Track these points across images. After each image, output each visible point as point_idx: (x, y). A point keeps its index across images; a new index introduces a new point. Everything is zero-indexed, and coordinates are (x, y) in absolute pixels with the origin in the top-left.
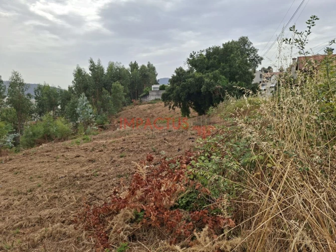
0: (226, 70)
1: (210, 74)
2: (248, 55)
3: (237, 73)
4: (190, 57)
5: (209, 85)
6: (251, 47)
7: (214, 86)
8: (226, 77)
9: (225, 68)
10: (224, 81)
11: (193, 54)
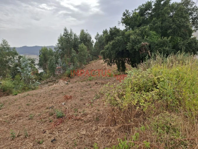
0: (156, 25)
1: (137, 31)
2: (191, 14)
3: (170, 27)
4: (123, 16)
5: (135, 42)
6: (193, 6)
7: (140, 42)
8: (157, 32)
9: (156, 23)
10: (155, 37)
11: (126, 13)
